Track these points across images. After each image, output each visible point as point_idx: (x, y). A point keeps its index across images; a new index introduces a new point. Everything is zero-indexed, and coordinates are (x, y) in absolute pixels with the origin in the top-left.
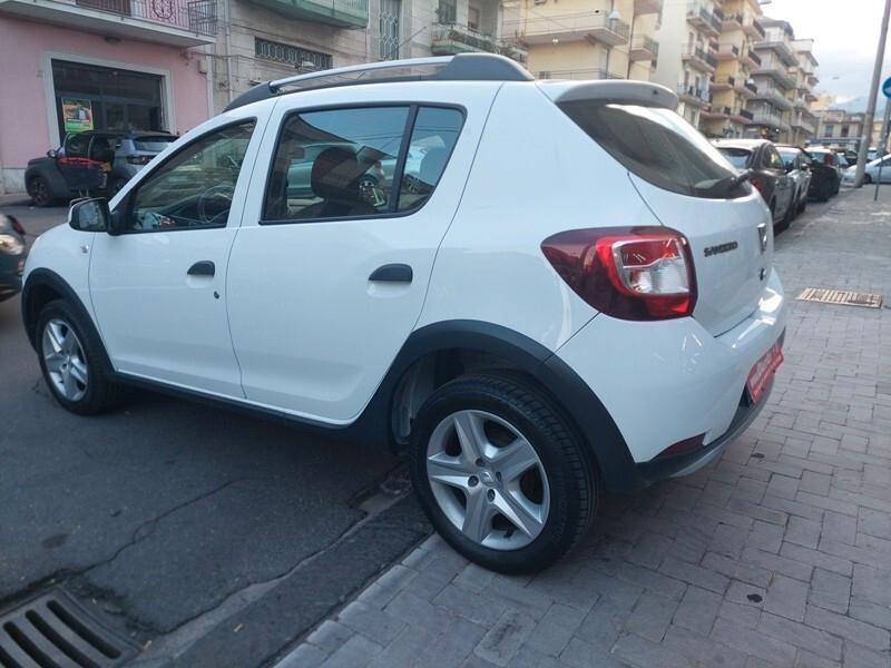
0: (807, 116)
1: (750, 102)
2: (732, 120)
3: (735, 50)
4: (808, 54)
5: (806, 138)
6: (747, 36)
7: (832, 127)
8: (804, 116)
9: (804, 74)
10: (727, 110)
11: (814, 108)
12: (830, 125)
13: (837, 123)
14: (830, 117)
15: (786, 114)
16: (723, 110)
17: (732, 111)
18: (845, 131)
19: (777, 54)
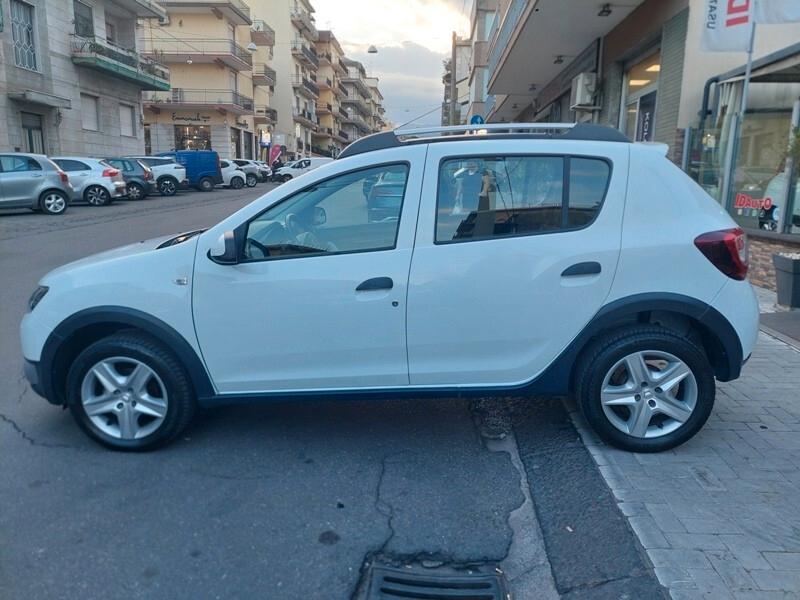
2: (334, 139)
3: (329, 82)
4: (375, 89)
9: (376, 105)
16: (326, 130)
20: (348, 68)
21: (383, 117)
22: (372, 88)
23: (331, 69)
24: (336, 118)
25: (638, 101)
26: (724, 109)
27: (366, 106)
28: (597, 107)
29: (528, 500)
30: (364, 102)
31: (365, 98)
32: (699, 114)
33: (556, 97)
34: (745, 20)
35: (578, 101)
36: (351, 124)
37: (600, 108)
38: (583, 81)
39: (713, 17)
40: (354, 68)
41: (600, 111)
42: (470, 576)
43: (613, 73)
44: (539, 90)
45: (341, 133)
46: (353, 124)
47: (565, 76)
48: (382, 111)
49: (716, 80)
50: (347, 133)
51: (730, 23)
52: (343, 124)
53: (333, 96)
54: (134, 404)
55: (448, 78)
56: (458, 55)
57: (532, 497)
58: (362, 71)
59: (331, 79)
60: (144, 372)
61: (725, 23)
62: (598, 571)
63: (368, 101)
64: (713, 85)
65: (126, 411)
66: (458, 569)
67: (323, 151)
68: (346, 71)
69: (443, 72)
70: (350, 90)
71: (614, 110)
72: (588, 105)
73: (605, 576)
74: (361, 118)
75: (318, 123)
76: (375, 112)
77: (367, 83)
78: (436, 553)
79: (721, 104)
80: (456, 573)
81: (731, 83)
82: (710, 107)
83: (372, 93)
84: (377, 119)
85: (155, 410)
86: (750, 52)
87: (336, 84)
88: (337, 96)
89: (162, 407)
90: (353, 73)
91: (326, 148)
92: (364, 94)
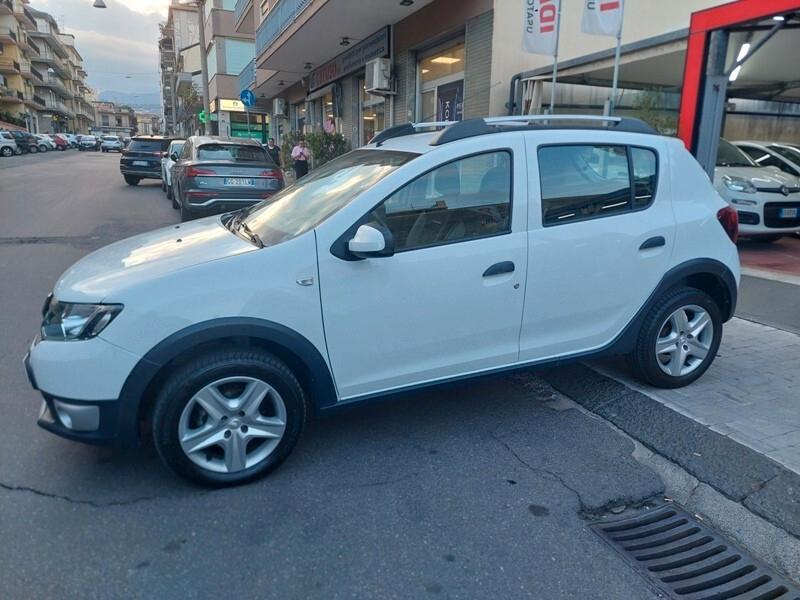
0: (85, 105)
1: (37, 88)
2: (27, 105)
3: (13, 35)
4: (72, 48)
5: (88, 125)
6: (20, 23)
7: (107, 117)
8: (82, 106)
9: (74, 67)
10: (20, 95)
11: (88, 98)
12: (105, 115)
13: (112, 114)
14: (102, 107)
15: (68, 102)
16: (15, 93)
17: (24, 96)
18: (119, 121)
19: (49, 45)
20: (36, 20)
21: (86, 81)
22: (68, 46)
23: (14, 19)
24: (27, 80)
25: (436, 89)
26: (528, 103)
27: (64, 68)
28: (392, 92)
29: (635, 442)
30: (61, 63)
31: (60, 57)
32: (506, 105)
33: (336, 77)
34: (550, 28)
35: (376, 85)
36: (46, 88)
37: (395, 93)
38: (380, 66)
39: (531, 23)
40: (44, 21)
41: (394, 96)
42: (648, 512)
43: (406, 61)
44: (313, 68)
45: (36, 99)
46: (49, 88)
47: (346, 58)
48: (83, 74)
49: (519, 77)
50: (43, 98)
51: (544, 30)
52: (36, 87)
53: (19, 53)
54: (245, 429)
55: (166, 43)
56: (175, 19)
57: (636, 438)
58: (53, 25)
59: (15, 31)
60: (259, 389)
61: (539, 30)
62: (751, 477)
63: (65, 61)
64: (517, 81)
65: (235, 440)
66: (637, 508)
67: (14, 119)
68: (35, 23)
69: (159, 36)
70: (42, 47)
71: (412, 97)
72: (385, 90)
73: (759, 480)
74: (59, 82)
75: (6, 84)
76: (75, 75)
77: (62, 40)
78: (620, 499)
79: (525, 97)
80: (639, 512)
81: (534, 81)
82: (515, 101)
83: (69, 52)
84: (77, 83)
85: (267, 431)
86: (556, 56)
87: (22, 39)
88: (25, 53)
89: (280, 426)
90: (42, 27)
91: (16, 116)
92: (59, 52)
